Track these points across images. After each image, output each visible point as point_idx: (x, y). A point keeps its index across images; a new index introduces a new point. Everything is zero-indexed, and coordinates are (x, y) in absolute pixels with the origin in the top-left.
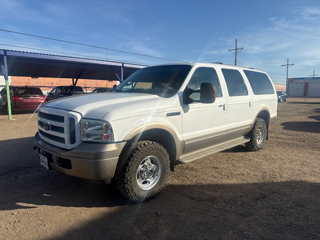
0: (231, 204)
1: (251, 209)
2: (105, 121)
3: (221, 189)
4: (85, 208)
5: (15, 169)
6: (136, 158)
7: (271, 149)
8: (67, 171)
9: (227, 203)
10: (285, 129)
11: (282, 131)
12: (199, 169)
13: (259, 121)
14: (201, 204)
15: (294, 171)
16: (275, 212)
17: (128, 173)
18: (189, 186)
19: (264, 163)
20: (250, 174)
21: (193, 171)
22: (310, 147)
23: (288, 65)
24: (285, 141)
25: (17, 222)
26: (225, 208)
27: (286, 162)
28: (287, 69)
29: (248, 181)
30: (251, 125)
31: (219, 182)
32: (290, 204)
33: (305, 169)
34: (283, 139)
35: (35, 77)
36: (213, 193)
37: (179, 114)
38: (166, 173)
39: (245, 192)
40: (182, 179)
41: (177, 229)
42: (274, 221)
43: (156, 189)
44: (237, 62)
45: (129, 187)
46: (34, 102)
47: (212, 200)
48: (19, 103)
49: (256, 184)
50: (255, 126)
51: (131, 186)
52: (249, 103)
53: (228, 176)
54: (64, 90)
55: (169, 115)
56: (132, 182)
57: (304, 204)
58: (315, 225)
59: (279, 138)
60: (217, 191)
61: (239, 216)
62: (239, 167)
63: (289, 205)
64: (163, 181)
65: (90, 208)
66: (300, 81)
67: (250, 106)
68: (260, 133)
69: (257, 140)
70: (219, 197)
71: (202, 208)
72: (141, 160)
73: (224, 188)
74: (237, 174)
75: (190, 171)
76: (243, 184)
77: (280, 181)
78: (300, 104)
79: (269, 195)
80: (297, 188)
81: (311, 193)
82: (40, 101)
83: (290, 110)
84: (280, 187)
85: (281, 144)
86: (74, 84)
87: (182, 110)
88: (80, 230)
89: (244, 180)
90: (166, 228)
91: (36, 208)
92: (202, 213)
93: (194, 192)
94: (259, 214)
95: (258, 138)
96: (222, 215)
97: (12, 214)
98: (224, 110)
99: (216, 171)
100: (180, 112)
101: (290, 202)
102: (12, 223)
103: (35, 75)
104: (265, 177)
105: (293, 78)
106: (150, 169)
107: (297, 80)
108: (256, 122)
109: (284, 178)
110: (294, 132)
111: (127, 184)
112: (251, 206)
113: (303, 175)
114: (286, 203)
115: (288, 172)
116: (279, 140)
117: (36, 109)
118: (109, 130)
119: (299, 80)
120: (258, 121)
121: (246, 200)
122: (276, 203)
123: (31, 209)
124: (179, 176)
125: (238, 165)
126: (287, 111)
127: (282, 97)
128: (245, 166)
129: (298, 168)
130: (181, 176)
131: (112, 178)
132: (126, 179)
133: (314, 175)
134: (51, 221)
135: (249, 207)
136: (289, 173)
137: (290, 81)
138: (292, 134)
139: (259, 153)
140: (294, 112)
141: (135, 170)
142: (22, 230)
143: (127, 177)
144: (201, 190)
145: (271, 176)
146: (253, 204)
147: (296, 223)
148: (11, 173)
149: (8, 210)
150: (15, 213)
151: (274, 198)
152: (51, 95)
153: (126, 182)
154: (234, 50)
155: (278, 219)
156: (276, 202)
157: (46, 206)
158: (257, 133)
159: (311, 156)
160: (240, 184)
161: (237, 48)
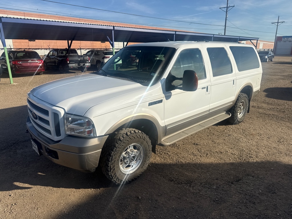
0: (207, 187)
1: (224, 194)
2: (87, 118)
3: (199, 169)
4: (74, 190)
5: (14, 143)
6: (118, 149)
7: (251, 121)
8: (55, 160)
9: (203, 186)
10: (267, 97)
11: (264, 98)
12: (180, 145)
13: (242, 96)
14: (179, 187)
15: (270, 150)
16: (247, 199)
17: (111, 162)
18: (170, 166)
19: (243, 140)
20: (228, 152)
21: (175, 148)
22: (289, 120)
23: (278, 23)
24: (265, 112)
25: (13, 204)
26: (201, 193)
27: (263, 138)
28: (277, 27)
29: (225, 160)
30: (233, 102)
31: (198, 161)
32: (262, 189)
33: (281, 147)
34: (264, 109)
35: (32, 40)
36: (191, 174)
37: (161, 101)
38: (147, 157)
39: (221, 174)
40: (164, 157)
41: (155, 216)
42: (244, 210)
43: (138, 172)
44: (227, 20)
45: (112, 174)
46: (32, 66)
47: (189, 182)
48: (19, 67)
49: (232, 164)
50: (237, 102)
51: (115, 173)
52: (233, 81)
53: (207, 154)
54: (59, 52)
55: (151, 104)
56: (115, 169)
57: (275, 190)
58: (282, 216)
59: (261, 108)
60: (195, 172)
61: (212, 202)
62: (219, 144)
63: (261, 191)
64: (145, 164)
65: (78, 190)
66: (288, 40)
67: (233, 84)
68: (242, 108)
69: (239, 113)
70: (196, 179)
71: (179, 193)
72: (123, 149)
73: (202, 168)
74: (216, 152)
75: (172, 147)
76: (220, 164)
77: (255, 161)
78: (286, 65)
79: (244, 178)
80: (271, 170)
81: (284, 177)
82: (38, 64)
83: (275, 73)
84: (255, 169)
85: (261, 115)
86: (69, 47)
87: (165, 98)
88: (68, 215)
89: (222, 159)
90: (145, 215)
91: (31, 189)
92: (179, 198)
93: (173, 173)
94: (231, 201)
95: (239, 112)
96: (197, 201)
97: (9, 195)
98: (207, 91)
99: (197, 147)
100: (162, 100)
101: (262, 187)
102: (9, 206)
103: (32, 38)
104: (241, 157)
105: (282, 36)
106: (133, 155)
107: (286, 38)
108: (239, 97)
109: (260, 157)
110: (276, 100)
111: (111, 171)
112: (225, 191)
113: (279, 154)
114: (258, 189)
115: (264, 150)
116: (260, 110)
117: (35, 72)
118: (91, 126)
119: (287, 38)
120: (240, 97)
121: (221, 183)
122: (248, 188)
123: (26, 190)
124: (161, 153)
125: (218, 141)
126: (272, 74)
127: (268, 57)
128: (225, 142)
129: (274, 146)
130: (163, 153)
131: (96, 168)
132: (109, 168)
133: (289, 154)
134: (43, 204)
135: (223, 192)
136: (265, 152)
137: (279, 39)
138: (274, 102)
139: (239, 127)
140: (278, 75)
141: (118, 159)
142: (18, 214)
143: (111, 166)
144: (181, 170)
145: (247, 155)
146: (227, 188)
147: (264, 212)
148: (11, 148)
149: (6, 191)
150: (12, 195)
151: (247, 181)
152: (49, 57)
153: (109, 170)
154: (224, 8)
155: (248, 207)
156: (249, 186)
157: (40, 186)
158: (239, 107)
159: (289, 131)
160: (217, 164)
161: (228, 6)
